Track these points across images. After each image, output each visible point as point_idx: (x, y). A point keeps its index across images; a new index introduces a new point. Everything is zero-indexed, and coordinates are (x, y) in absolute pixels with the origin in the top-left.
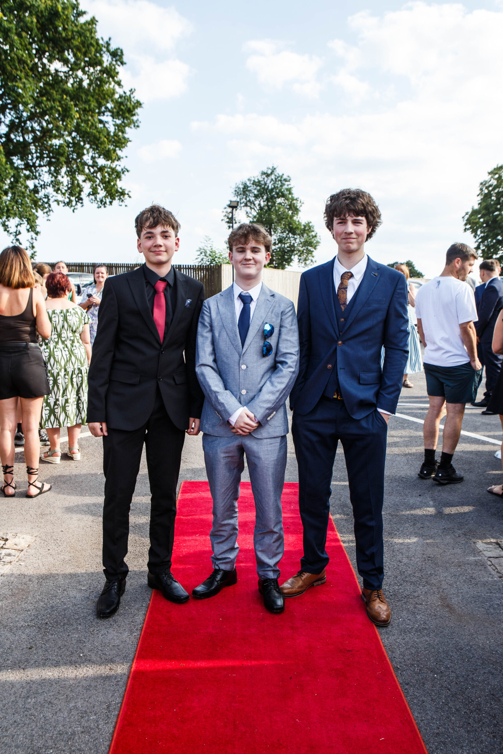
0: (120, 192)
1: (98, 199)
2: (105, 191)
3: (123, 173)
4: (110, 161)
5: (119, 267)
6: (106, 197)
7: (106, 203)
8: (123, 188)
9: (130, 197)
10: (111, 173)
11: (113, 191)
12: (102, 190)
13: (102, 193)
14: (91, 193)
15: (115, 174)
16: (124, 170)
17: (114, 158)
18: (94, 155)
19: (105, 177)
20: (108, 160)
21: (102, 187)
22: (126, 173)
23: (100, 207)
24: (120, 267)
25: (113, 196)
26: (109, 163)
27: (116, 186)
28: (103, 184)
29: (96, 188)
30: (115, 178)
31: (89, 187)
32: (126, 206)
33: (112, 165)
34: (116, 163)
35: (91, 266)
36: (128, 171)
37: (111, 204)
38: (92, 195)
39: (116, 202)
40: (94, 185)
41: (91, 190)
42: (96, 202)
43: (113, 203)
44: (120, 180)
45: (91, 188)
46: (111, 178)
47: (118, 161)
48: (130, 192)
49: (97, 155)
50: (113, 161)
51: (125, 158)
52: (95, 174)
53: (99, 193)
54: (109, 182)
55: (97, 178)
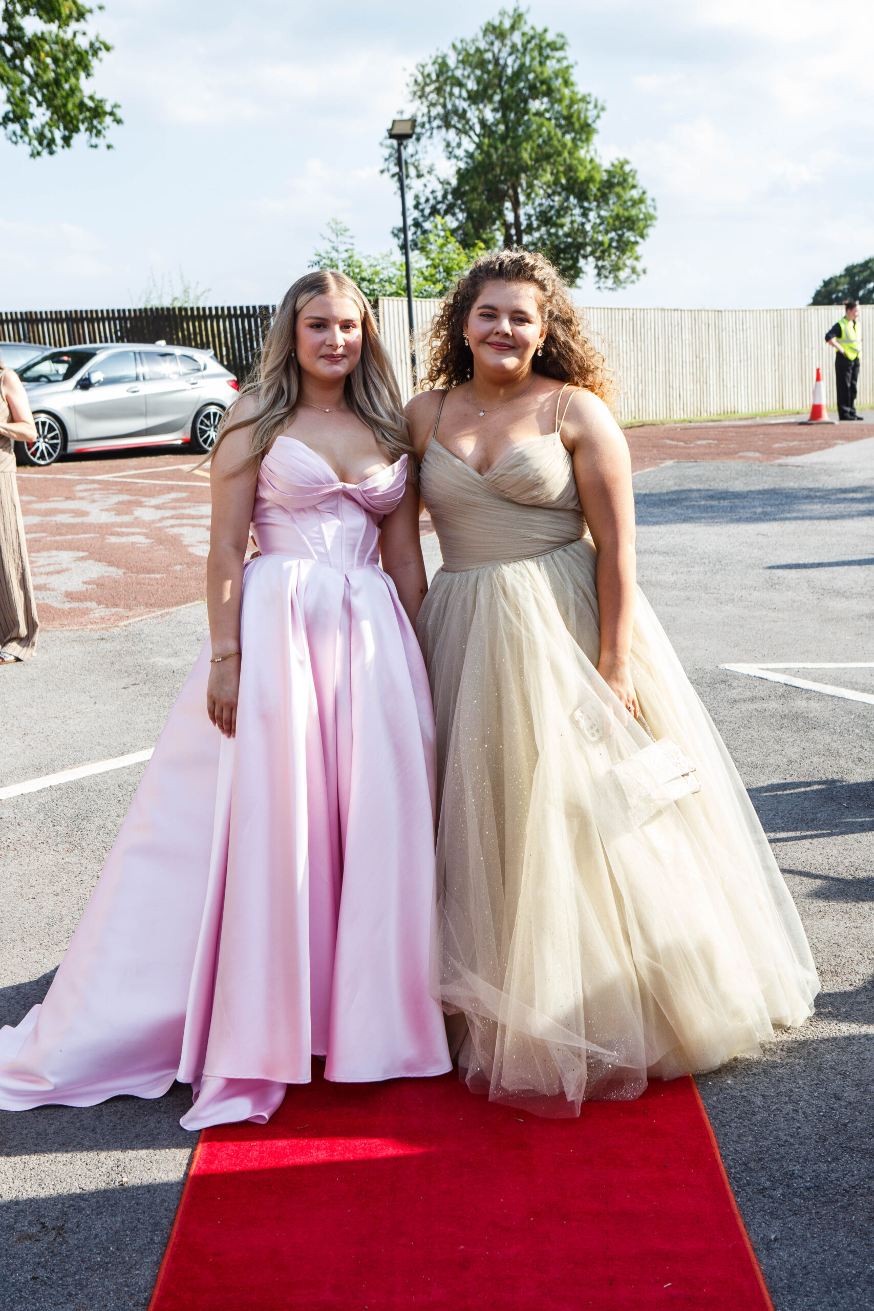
0: (89, 109)
1: (31, 132)
2: (48, 109)
3: (95, 53)
4: (57, 22)
5: (98, 320)
6: (50, 125)
7: (52, 141)
8: (98, 97)
9: (119, 121)
10: (61, 56)
11: (70, 106)
12: (39, 104)
13: (40, 116)
14: (11, 115)
15: (73, 58)
16: (97, 45)
17: (65, 11)
18: (10, 7)
19: (47, 66)
20: (51, 20)
21: (39, 96)
22: (103, 54)
23: (39, 154)
24: (103, 319)
25: (71, 122)
26: (53, 27)
27: (78, 94)
28: (40, 88)
29: (23, 100)
30: (74, 70)
31: (4, 98)
32: (109, 147)
33: (61, 34)
34: (74, 26)
35: (22, 320)
36: (108, 49)
37: (68, 145)
38: (13, 121)
39: (81, 138)
40: (18, 93)
41: (9, 107)
42: (26, 139)
43: (73, 142)
44: (88, 75)
45: (9, 101)
46: (63, 71)
47: (78, 20)
48: (116, 106)
49: (19, 8)
50: (64, 23)
51: (96, 11)
52: (18, 62)
53: (32, 116)
54: (57, 82)
55: (24, 71)
